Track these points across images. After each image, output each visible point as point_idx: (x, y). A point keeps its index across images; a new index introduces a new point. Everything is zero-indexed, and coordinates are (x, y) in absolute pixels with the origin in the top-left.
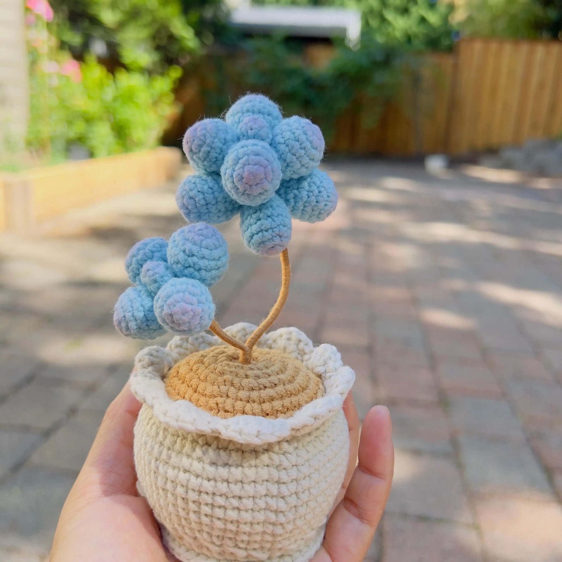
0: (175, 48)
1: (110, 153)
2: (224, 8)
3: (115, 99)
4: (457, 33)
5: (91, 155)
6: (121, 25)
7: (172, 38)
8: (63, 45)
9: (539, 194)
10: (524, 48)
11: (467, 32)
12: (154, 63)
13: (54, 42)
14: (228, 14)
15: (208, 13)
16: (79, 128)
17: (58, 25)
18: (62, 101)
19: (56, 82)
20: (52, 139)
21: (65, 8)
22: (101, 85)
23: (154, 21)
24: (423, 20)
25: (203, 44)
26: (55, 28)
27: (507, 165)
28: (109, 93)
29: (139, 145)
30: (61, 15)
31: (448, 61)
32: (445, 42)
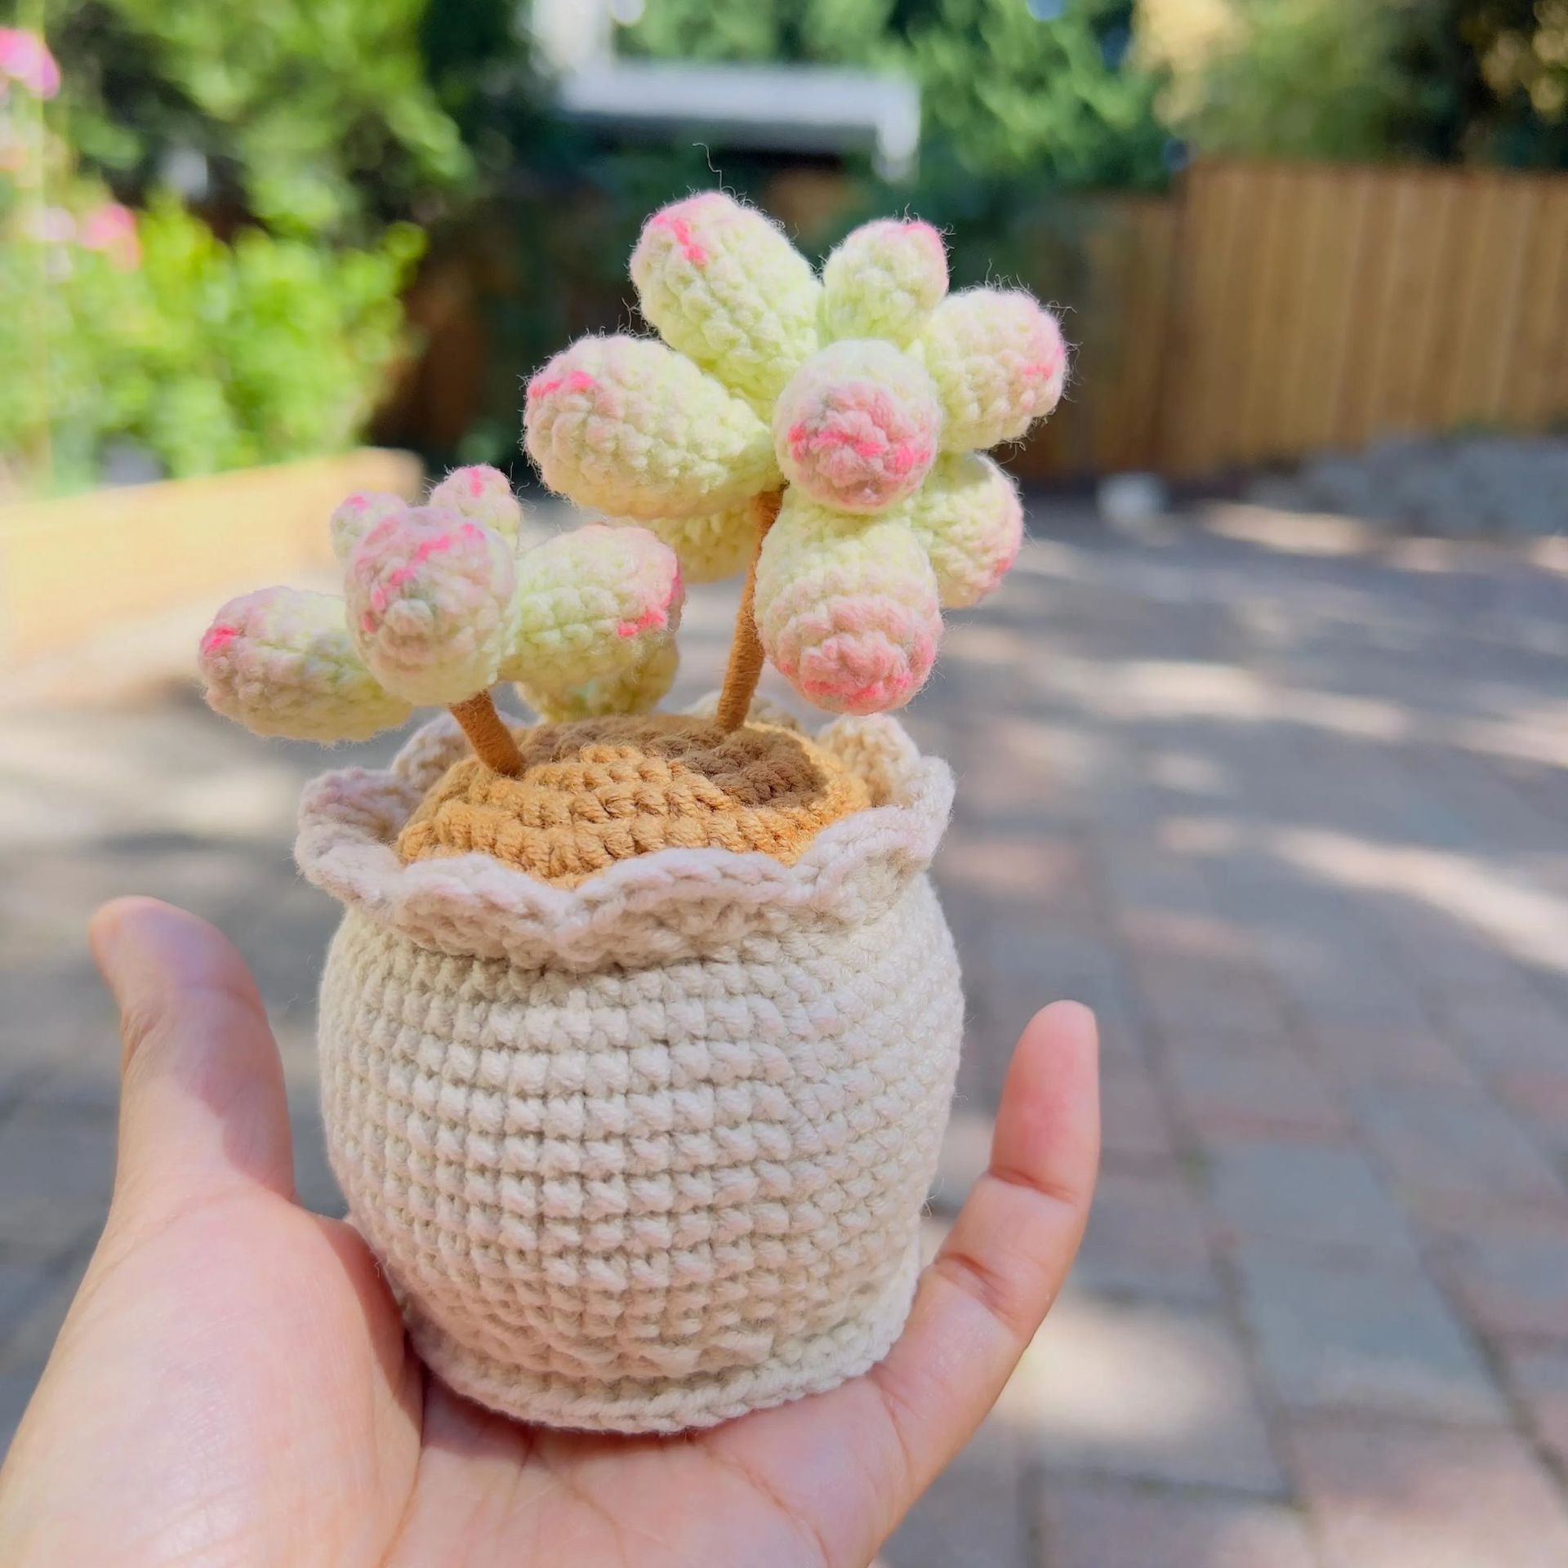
0: (404, 177)
1: (223, 466)
2: (538, 67)
3: (236, 318)
4: (1180, 149)
5: (165, 470)
6: (254, 111)
7: (395, 150)
8: (85, 165)
10: (1363, 189)
11: (1207, 142)
12: (346, 219)
13: (60, 153)
14: (553, 86)
15: (497, 82)
16: (131, 397)
17: (74, 110)
18: (83, 321)
19: (66, 267)
20: (57, 427)
21: (93, 62)
22: (196, 275)
23: (344, 102)
24: (1087, 111)
25: (483, 171)
26: (63, 118)
28: (220, 299)
29: (303, 444)
30: (81, 82)
31: (1155, 222)
32: (1147, 173)
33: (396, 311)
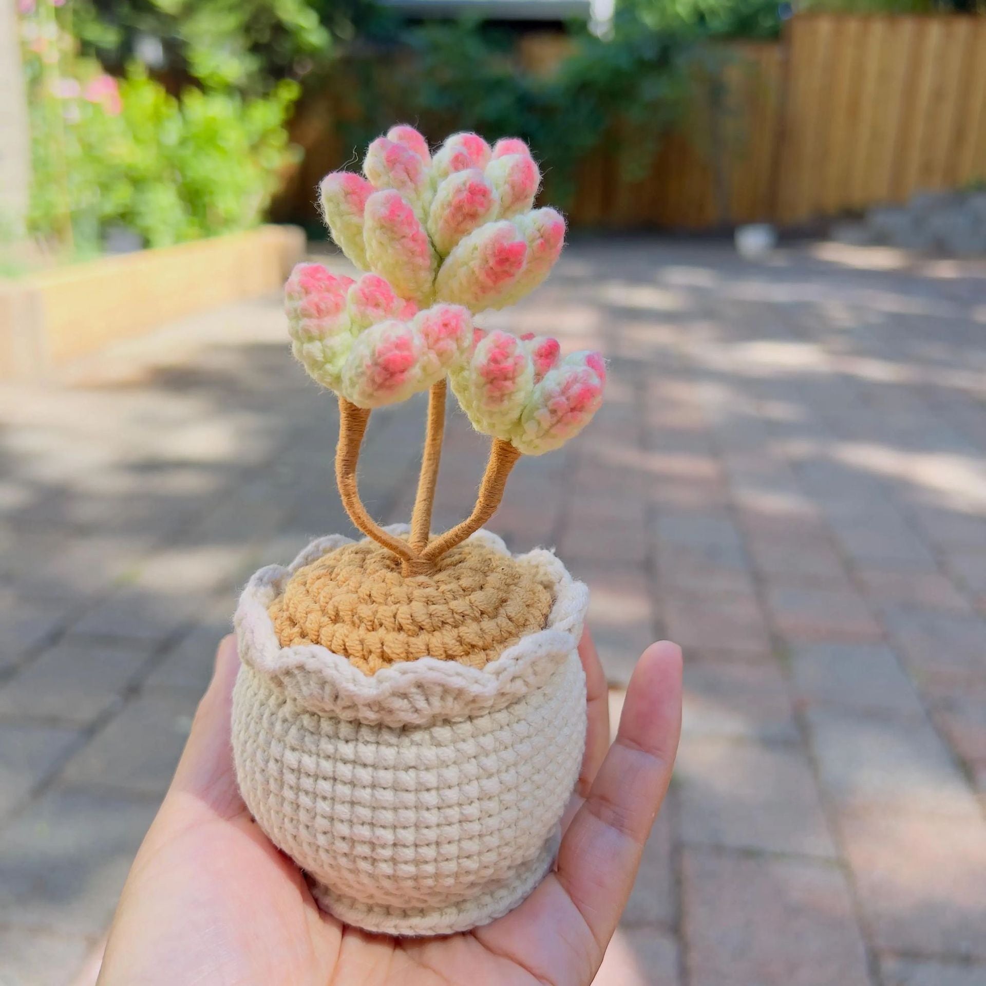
0: (286, 47)
1: (179, 238)
3: (183, 142)
4: (787, 6)
5: (146, 243)
7: (280, 29)
8: (85, 49)
9: (939, 289)
10: (907, 28)
12: (250, 76)
13: (69, 43)
16: (121, 196)
17: (76, 12)
18: (89, 149)
19: (76, 115)
20: (75, 218)
22: (157, 119)
25: (335, 39)
26: (69, 18)
27: (880, 240)
28: (173, 131)
29: (228, 222)
31: (771, 56)
32: (767, 23)
33: (283, 136)
